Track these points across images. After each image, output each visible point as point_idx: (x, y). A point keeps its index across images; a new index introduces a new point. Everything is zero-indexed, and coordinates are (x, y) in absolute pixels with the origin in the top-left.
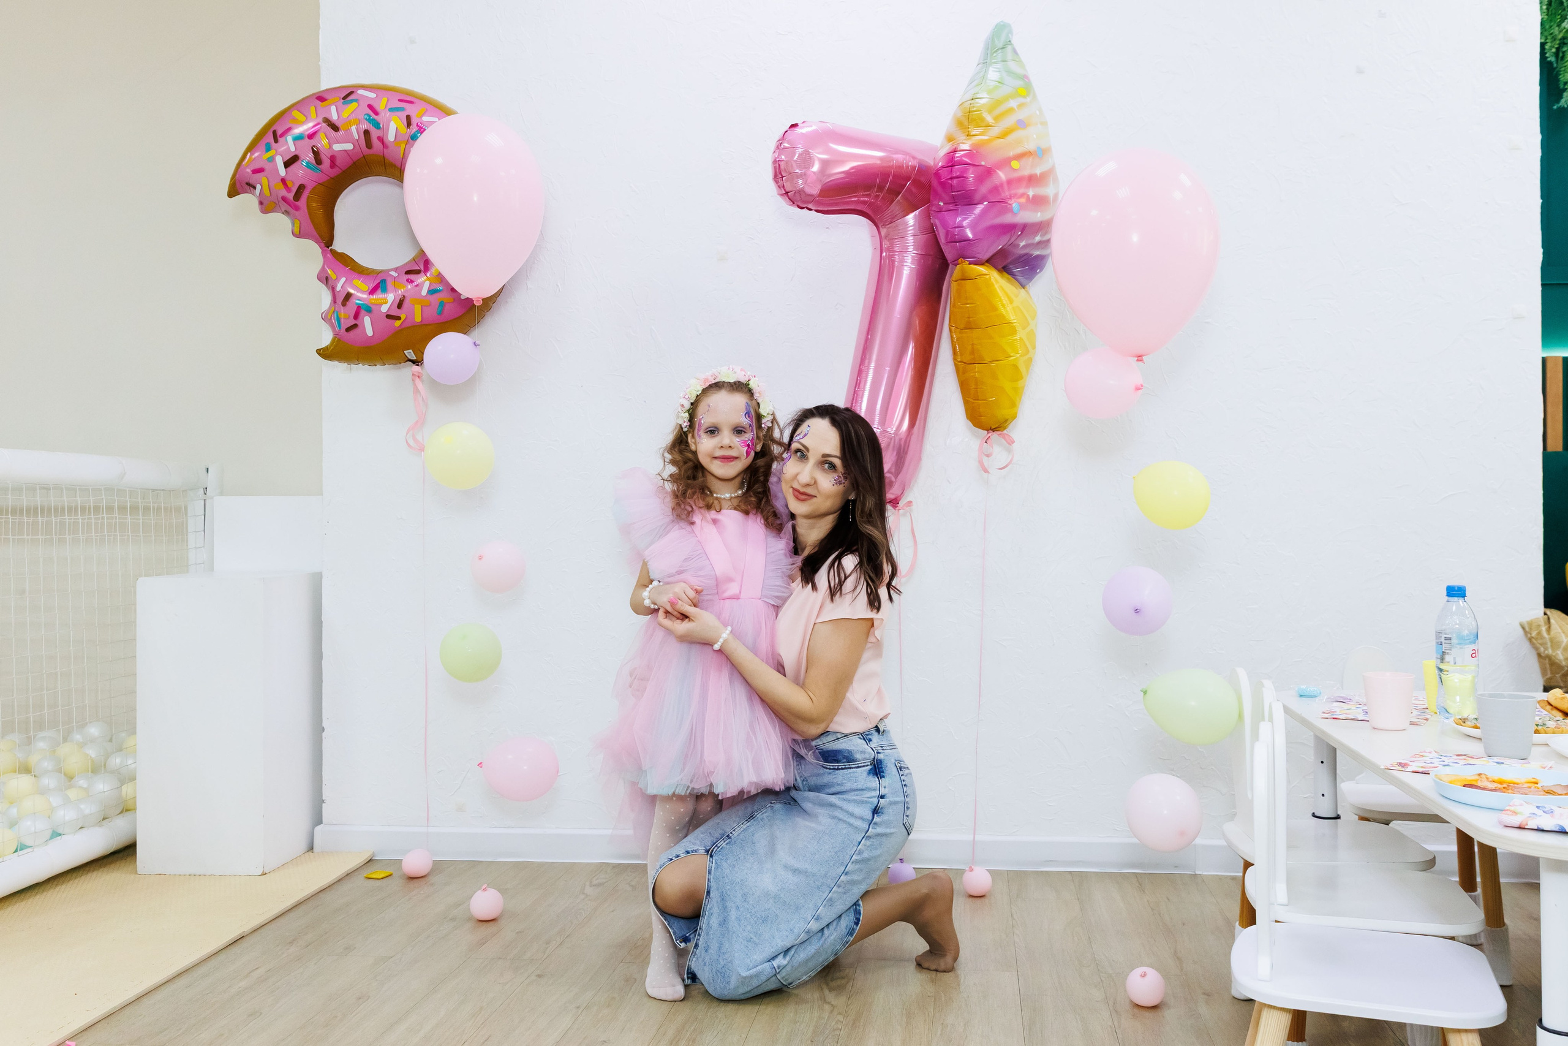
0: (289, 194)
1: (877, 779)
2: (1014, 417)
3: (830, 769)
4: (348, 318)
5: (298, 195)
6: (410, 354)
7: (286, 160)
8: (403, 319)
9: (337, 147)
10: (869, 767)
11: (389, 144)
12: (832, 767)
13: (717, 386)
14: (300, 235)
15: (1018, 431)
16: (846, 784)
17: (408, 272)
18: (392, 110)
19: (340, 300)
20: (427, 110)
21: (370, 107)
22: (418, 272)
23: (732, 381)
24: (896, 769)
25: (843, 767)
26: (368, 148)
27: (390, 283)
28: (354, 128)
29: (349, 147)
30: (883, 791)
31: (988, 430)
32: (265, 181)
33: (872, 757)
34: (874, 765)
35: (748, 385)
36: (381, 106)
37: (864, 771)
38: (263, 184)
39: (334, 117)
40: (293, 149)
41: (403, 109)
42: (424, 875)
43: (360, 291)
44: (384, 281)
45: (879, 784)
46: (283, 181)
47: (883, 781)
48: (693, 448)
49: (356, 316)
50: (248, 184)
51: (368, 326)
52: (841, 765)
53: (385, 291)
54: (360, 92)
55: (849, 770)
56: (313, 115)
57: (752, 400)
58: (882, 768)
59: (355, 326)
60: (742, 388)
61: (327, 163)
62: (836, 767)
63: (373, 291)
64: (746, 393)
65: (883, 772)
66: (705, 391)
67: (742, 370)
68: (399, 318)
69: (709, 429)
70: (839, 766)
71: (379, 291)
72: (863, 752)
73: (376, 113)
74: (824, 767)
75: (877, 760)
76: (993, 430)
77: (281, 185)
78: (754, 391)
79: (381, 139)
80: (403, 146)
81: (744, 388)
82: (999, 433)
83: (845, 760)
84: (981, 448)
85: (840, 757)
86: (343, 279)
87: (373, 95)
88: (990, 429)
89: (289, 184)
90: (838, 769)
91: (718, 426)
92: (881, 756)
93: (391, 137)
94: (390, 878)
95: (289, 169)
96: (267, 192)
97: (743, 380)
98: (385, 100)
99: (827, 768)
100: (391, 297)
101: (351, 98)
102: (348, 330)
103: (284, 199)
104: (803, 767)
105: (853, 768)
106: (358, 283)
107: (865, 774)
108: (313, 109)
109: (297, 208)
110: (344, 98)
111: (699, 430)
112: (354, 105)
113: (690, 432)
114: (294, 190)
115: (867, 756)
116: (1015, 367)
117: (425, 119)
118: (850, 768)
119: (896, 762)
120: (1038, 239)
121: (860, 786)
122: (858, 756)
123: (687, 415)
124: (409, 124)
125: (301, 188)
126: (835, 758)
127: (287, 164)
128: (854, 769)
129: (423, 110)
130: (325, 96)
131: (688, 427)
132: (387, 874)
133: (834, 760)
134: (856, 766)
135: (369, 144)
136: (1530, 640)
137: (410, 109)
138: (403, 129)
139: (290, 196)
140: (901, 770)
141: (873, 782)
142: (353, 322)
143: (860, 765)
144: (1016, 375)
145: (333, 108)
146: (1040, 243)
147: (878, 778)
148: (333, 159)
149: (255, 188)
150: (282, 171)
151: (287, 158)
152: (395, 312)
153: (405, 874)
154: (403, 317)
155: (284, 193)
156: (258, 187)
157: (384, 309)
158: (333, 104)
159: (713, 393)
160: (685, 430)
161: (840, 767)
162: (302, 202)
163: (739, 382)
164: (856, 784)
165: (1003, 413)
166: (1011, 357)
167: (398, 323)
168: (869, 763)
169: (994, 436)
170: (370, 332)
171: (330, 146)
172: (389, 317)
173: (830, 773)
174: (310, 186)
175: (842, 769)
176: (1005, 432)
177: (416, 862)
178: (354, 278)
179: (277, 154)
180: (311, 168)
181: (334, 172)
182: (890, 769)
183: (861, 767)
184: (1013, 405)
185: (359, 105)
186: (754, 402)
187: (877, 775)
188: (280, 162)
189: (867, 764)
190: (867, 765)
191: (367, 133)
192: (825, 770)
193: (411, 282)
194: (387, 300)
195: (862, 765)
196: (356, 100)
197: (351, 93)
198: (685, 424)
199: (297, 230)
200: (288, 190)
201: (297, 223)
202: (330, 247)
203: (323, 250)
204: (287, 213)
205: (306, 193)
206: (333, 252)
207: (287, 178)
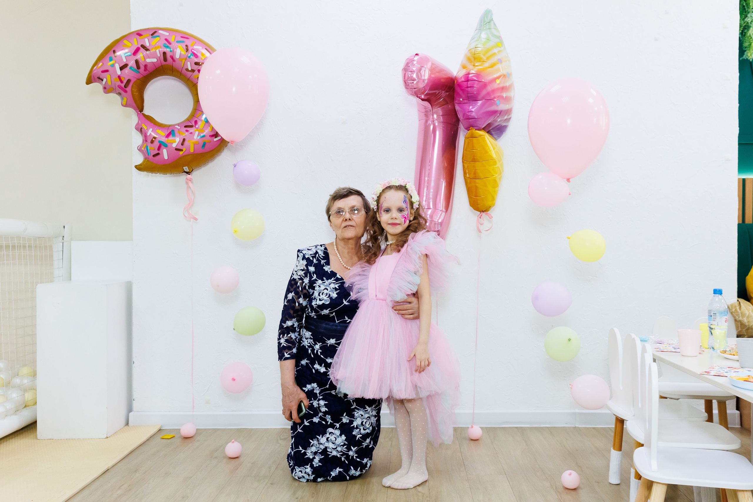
0: (122, 84)
2: (494, 205)
4: (155, 150)
5: (126, 86)
6: (186, 169)
7: (121, 66)
8: (184, 151)
9: (148, 60)
11: (175, 60)
13: (390, 188)
14: (126, 106)
15: (494, 212)
17: (186, 127)
18: (178, 42)
19: (149, 141)
20: (196, 43)
21: (166, 40)
22: (191, 126)
23: (397, 185)
26: (164, 61)
27: (177, 132)
28: (158, 51)
29: (155, 60)
31: (480, 212)
32: (109, 77)
35: (406, 187)
36: (172, 39)
38: (107, 78)
39: (147, 44)
40: (125, 60)
41: (183, 42)
42: (190, 437)
43: (160, 135)
44: (173, 130)
46: (119, 77)
48: (379, 220)
49: (159, 149)
50: (99, 78)
51: (165, 154)
53: (174, 135)
54: (160, 32)
56: (136, 43)
57: (407, 194)
59: (158, 154)
60: (402, 188)
61: (142, 68)
63: (168, 136)
64: (404, 191)
66: (383, 190)
67: (402, 179)
68: (182, 150)
69: (386, 210)
71: (171, 136)
73: (170, 43)
76: (483, 212)
77: (118, 79)
78: (409, 190)
79: (172, 57)
80: (184, 61)
81: (403, 188)
82: (486, 213)
84: (478, 221)
86: (151, 129)
87: (167, 34)
88: (482, 211)
89: (123, 79)
91: (390, 208)
93: (177, 56)
94: (174, 438)
95: (122, 71)
96: (109, 83)
97: (403, 184)
98: (174, 37)
100: (178, 140)
101: (155, 35)
102: (154, 156)
103: (120, 87)
106: (159, 131)
108: (135, 40)
109: (126, 92)
110: (152, 35)
111: (381, 210)
112: (158, 39)
113: (377, 212)
114: (125, 82)
116: (495, 181)
117: (195, 47)
120: (506, 117)
123: (375, 203)
124: (187, 50)
125: (129, 81)
127: (121, 68)
129: (194, 42)
130: (141, 33)
131: (376, 209)
132: (172, 436)
135: (165, 59)
136: (732, 313)
137: (187, 42)
138: (184, 53)
139: (123, 85)
142: (157, 152)
144: (495, 184)
145: (146, 40)
146: (506, 119)
148: (146, 66)
149: (102, 80)
150: (119, 72)
152: (180, 147)
153: (182, 436)
154: (184, 150)
155: (119, 83)
156: (105, 80)
157: (174, 145)
158: (146, 37)
159: (387, 191)
160: (375, 210)
162: (128, 89)
163: (401, 185)
165: (489, 203)
166: (493, 176)
167: (181, 153)
169: (484, 214)
170: (166, 157)
171: (145, 60)
172: (177, 149)
174: (133, 80)
176: (488, 212)
177: (187, 430)
178: (157, 129)
179: (116, 62)
180: (133, 70)
181: (147, 72)
184: (493, 199)
185: (160, 39)
186: (408, 196)
188: (117, 67)
191: (164, 53)
193: (187, 131)
194: (175, 141)
196: (159, 36)
197: (155, 32)
198: (375, 208)
199: (124, 103)
200: (122, 82)
201: (125, 99)
202: (142, 112)
203: (138, 114)
204: (119, 94)
205: (131, 84)
206: (144, 115)
207: (121, 76)
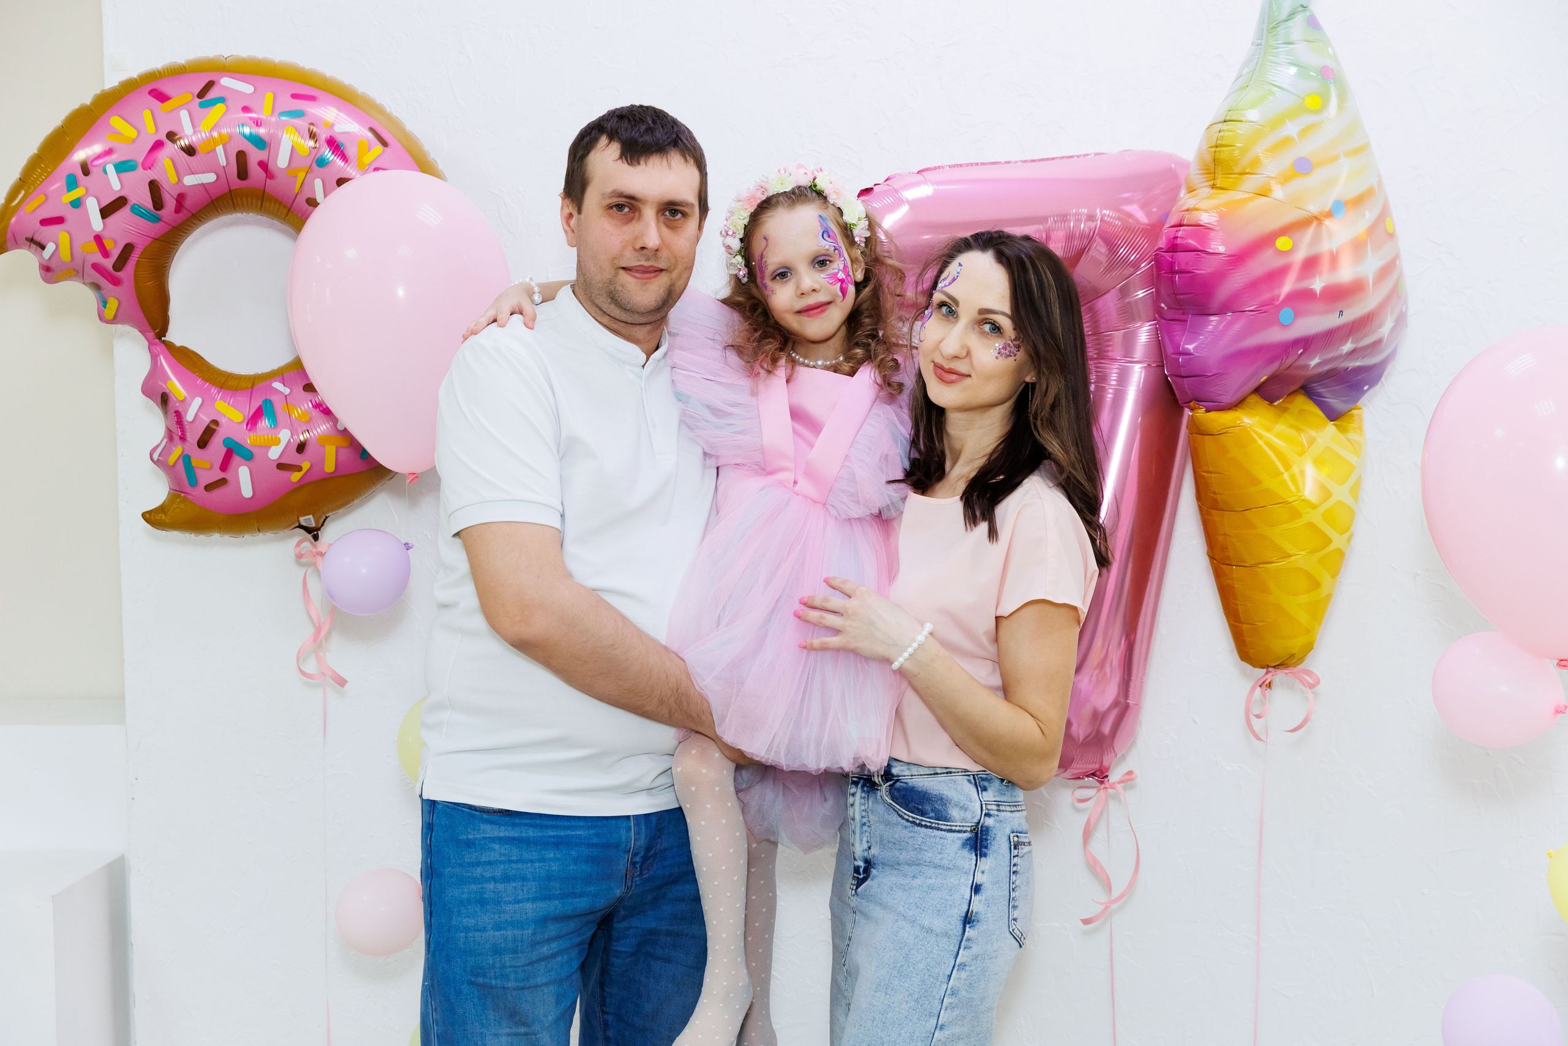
0: (107, 259)
1: (974, 857)
3: (907, 820)
4: (211, 468)
5: (120, 264)
7: (103, 205)
8: (302, 471)
9: (189, 179)
10: (967, 835)
11: (274, 172)
12: (911, 819)
14: (115, 319)
16: (926, 853)
24: (1008, 845)
25: (928, 824)
26: (240, 179)
28: (219, 150)
29: (209, 178)
30: (979, 878)
32: (64, 237)
33: (976, 820)
34: (977, 833)
37: (958, 838)
38: (60, 241)
40: (115, 186)
45: (976, 865)
46: (98, 239)
47: (985, 864)
49: (225, 465)
50: (33, 239)
51: (244, 480)
52: (926, 821)
55: (935, 831)
56: (151, 128)
58: (987, 840)
59: (222, 482)
61: (171, 205)
62: (918, 821)
63: (253, 421)
65: (986, 847)
68: (296, 470)
70: (922, 820)
71: (263, 420)
72: (964, 808)
74: (899, 815)
75: (982, 827)
77: (94, 247)
79: (264, 166)
83: (933, 814)
85: (928, 808)
86: (199, 400)
89: (109, 245)
90: (920, 825)
92: (989, 822)
93: (281, 162)
95: (108, 219)
96: (66, 254)
99: (903, 818)
101: (212, 93)
103: (98, 267)
104: (870, 803)
105: (942, 830)
106: (222, 405)
107: (959, 843)
108: (148, 116)
109: (116, 282)
110: (202, 93)
114: (115, 253)
115: (968, 815)
118: (938, 829)
119: (1012, 835)
121: (945, 862)
122: (954, 813)
125: (128, 249)
126: (920, 807)
127: (106, 212)
128: (943, 832)
133: (918, 809)
134: (948, 828)
135: (242, 171)
139: (108, 263)
140: (1015, 848)
141: (968, 858)
143: (954, 828)
145: (184, 115)
147: (976, 855)
148: (180, 198)
149: (43, 246)
150: (97, 223)
151: (106, 202)
155: (98, 258)
156: (51, 245)
157: (274, 453)
158: (182, 105)
161: (923, 823)
164: (939, 857)
167: (297, 475)
168: (969, 829)
170: (247, 490)
171: (179, 180)
172: (281, 466)
173: (906, 827)
174: (141, 244)
175: (926, 827)
179: (88, 196)
180: (142, 216)
182: (999, 845)
183: (954, 831)
187: (976, 850)
188: (93, 207)
189: (965, 829)
190: (965, 832)
191: (240, 155)
192: (899, 819)
195: (958, 828)
196: (223, 100)
197: (210, 82)
199: (110, 312)
200: (105, 253)
201: (113, 304)
202: (163, 339)
203: (151, 345)
204: (97, 287)
205: (135, 256)
206: (169, 346)
207: (105, 235)
